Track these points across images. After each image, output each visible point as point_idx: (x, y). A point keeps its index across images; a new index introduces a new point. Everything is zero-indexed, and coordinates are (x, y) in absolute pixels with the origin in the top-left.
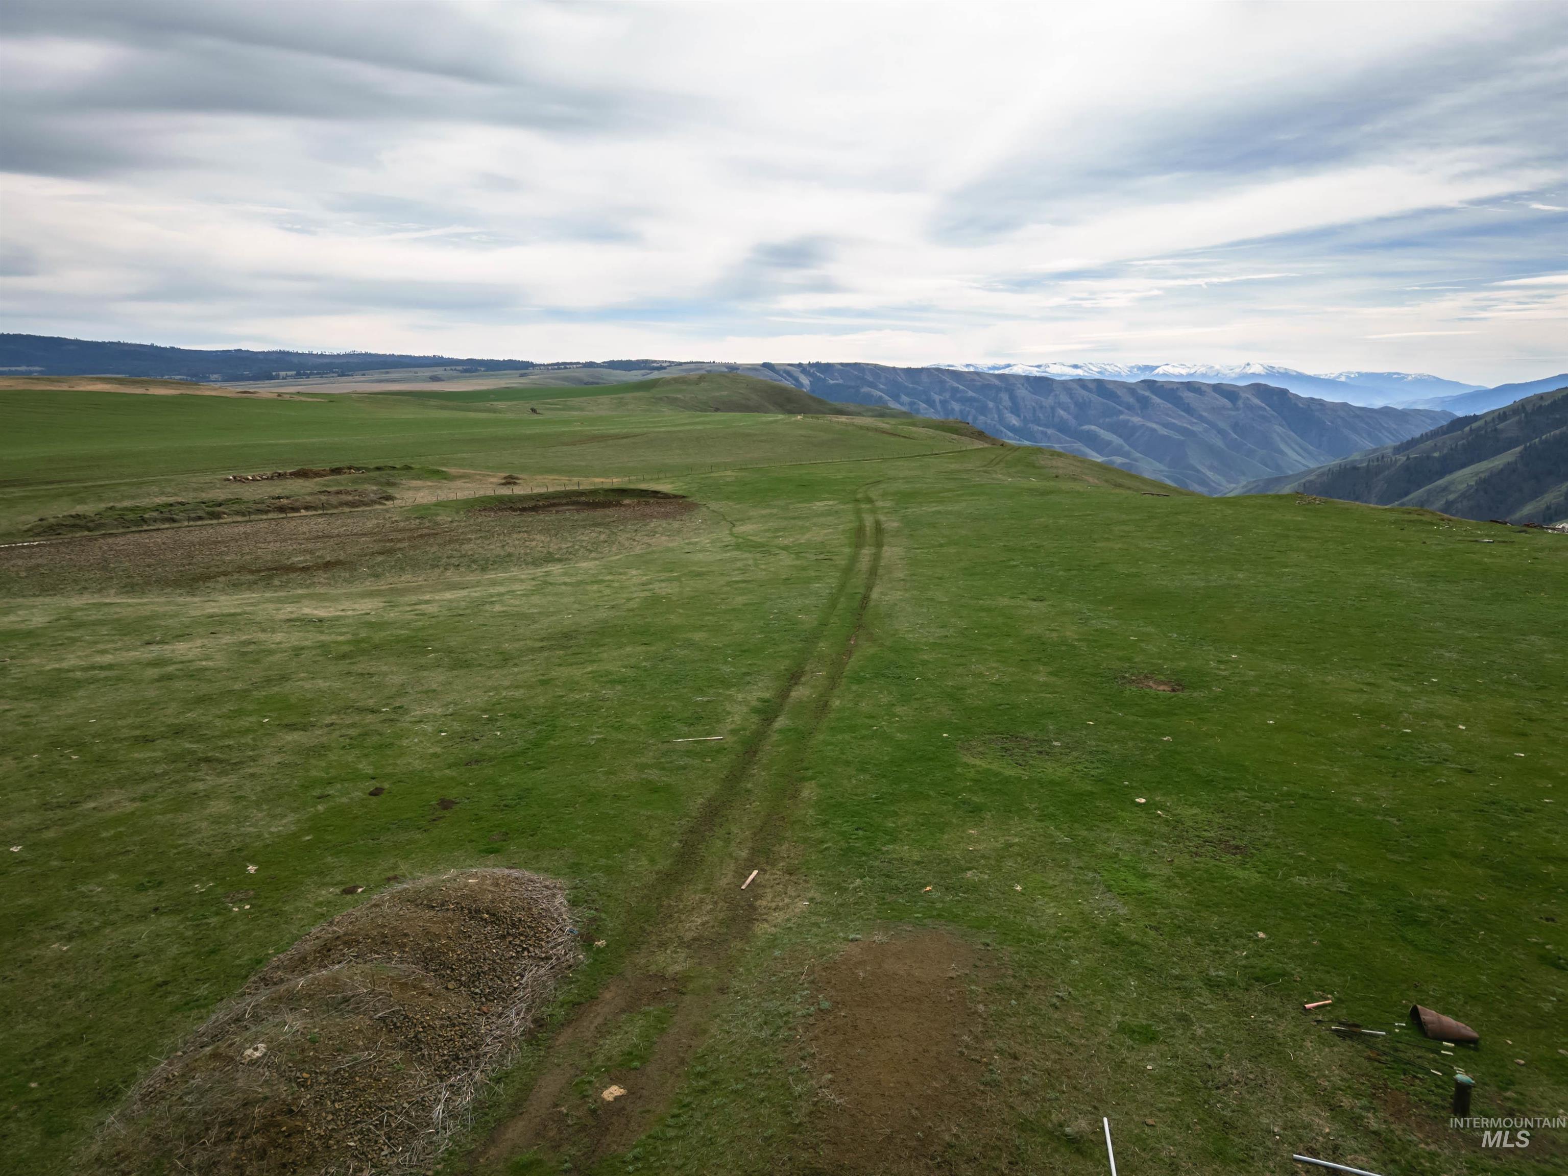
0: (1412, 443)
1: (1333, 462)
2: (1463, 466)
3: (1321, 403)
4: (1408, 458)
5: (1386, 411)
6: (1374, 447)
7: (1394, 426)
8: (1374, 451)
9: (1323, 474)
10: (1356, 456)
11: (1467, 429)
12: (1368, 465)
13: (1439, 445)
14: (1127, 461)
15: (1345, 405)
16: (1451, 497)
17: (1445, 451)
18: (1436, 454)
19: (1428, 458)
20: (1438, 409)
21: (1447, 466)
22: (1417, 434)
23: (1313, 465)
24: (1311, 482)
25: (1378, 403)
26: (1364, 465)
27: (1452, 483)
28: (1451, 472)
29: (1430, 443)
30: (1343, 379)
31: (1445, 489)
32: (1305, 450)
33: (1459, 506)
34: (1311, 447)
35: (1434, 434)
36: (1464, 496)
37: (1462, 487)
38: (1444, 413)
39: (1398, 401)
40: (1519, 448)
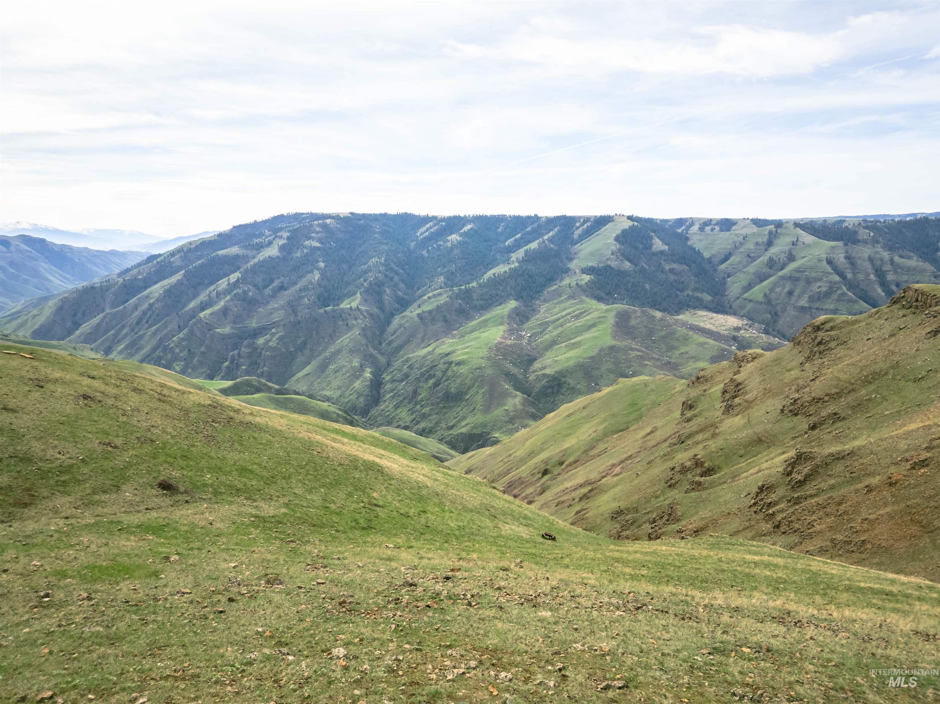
0: (127, 271)
1: (80, 284)
2: (156, 283)
3: (70, 248)
4: (124, 280)
5: (113, 253)
6: (108, 273)
7: (119, 261)
8: (107, 276)
9: (73, 292)
10: (96, 280)
11: (155, 262)
12: (101, 286)
13: (141, 271)
15: (86, 248)
16: (151, 301)
17: (145, 275)
18: (140, 277)
19: (136, 279)
20: (143, 251)
21: (148, 283)
22: (129, 266)
23: (71, 287)
24: (65, 298)
25: (106, 247)
26: (99, 285)
27: (151, 293)
28: (150, 287)
29: (135, 271)
30: (85, 233)
31: (147, 297)
32: (64, 277)
33: (156, 305)
34: (68, 276)
35: (139, 265)
36: (158, 300)
37: (157, 295)
38: (147, 253)
39: (121, 247)
40: (183, 272)
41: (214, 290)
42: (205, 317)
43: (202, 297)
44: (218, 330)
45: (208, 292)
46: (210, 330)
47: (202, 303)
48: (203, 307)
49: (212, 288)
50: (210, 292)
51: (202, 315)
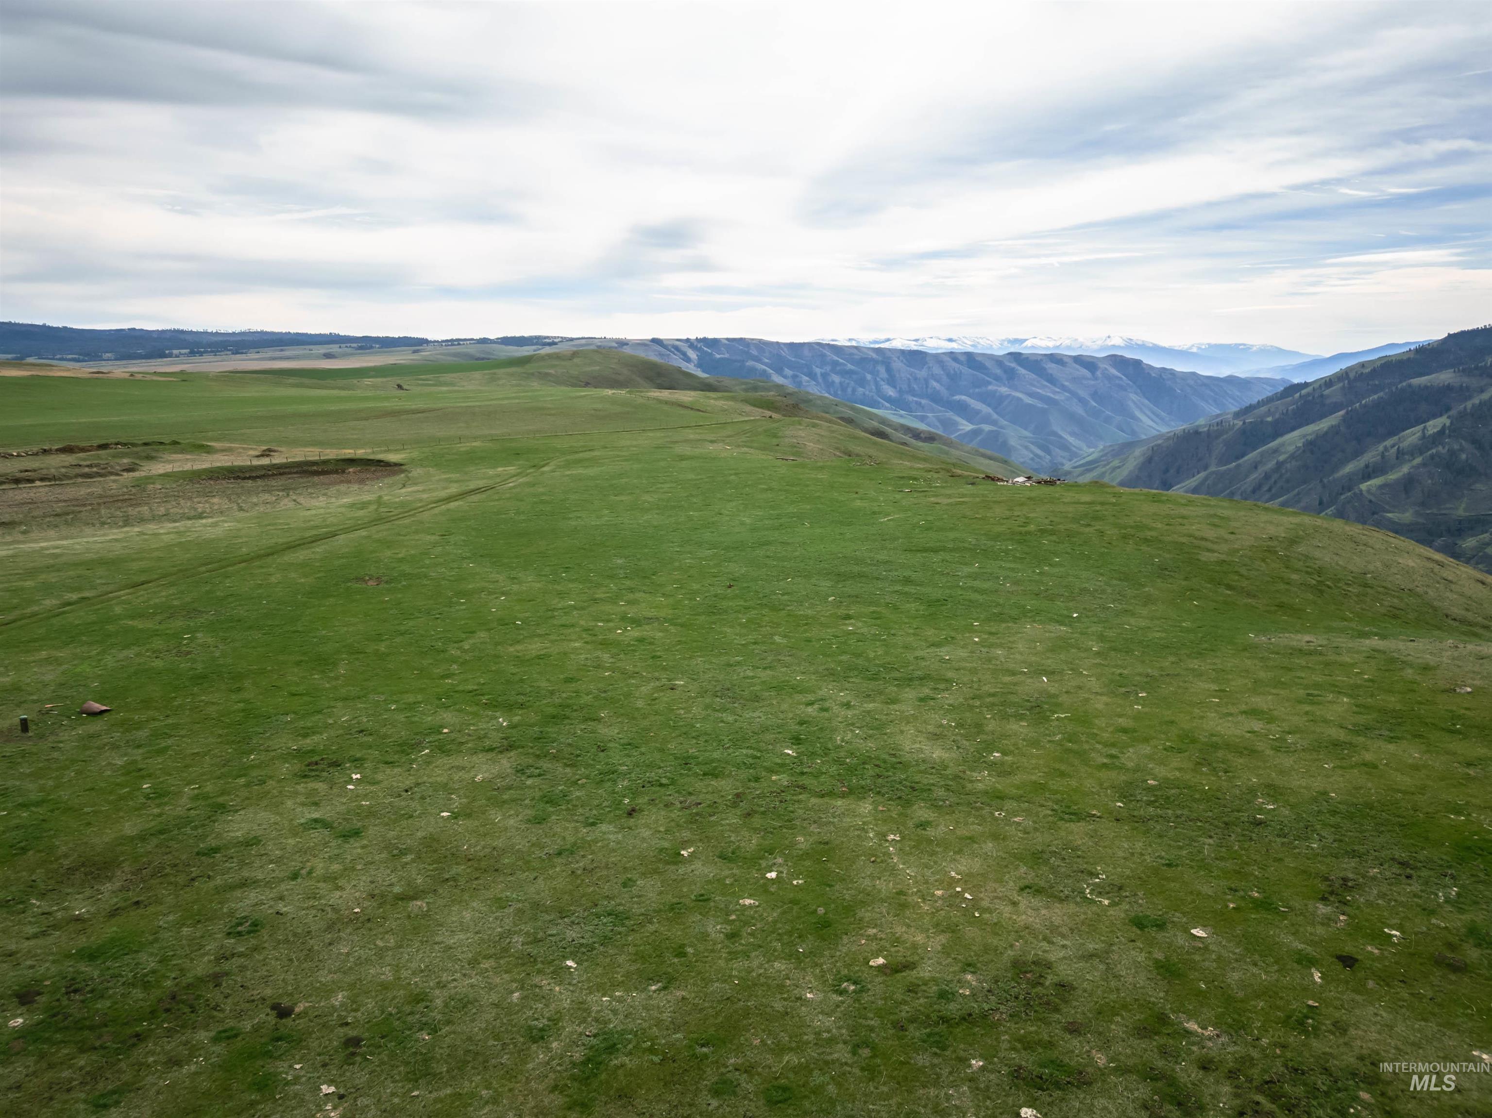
0: (1250, 409)
1: (1179, 427)
2: (1293, 429)
3: (1172, 372)
4: (1244, 423)
5: (1231, 380)
6: (1218, 412)
7: (1238, 394)
8: (1218, 416)
9: (1169, 439)
10: (1201, 421)
11: (1298, 394)
12: (1209, 430)
13: (1272, 410)
14: (995, 428)
15: (1194, 374)
16: (1282, 458)
17: (1277, 416)
18: (1269, 419)
19: (1262, 422)
20: (1278, 377)
21: (1280, 428)
22: (1254, 401)
23: (1164, 430)
24: (1159, 445)
25: (1223, 371)
26: (1206, 429)
27: (1283, 445)
28: (1282, 435)
29: (1264, 409)
30: (1195, 350)
31: (1276, 451)
32: (1158, 416)
33: (1288, 466)
34: (1162, 413)
35: (1269, 400)
36: (1292, 457)
37: (1291, 449)
38: (1283, 380)
39: (1242, 371)
40: (1342, 413)
41: (1393, 446)
42: (1369, 491)
43: (1370, 457)
44: (1390, 515)
45: (1381, 448)
46: (1374, 513)
47: (1367, 466)
48: (1368, 473)
49: (1389, 442)
50: (1386, 449)
51: (1364, 486)
